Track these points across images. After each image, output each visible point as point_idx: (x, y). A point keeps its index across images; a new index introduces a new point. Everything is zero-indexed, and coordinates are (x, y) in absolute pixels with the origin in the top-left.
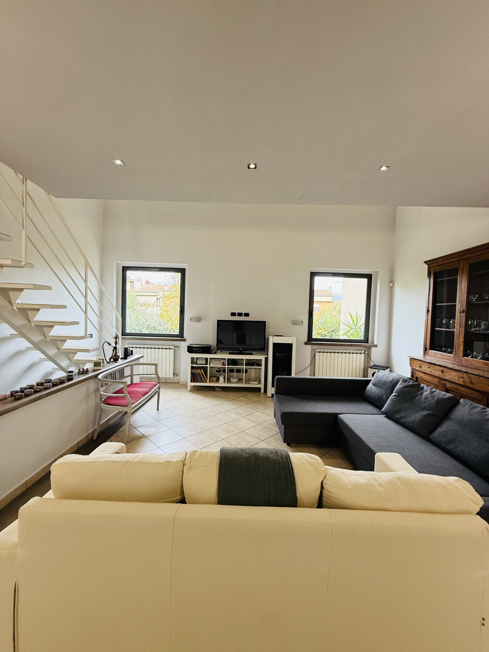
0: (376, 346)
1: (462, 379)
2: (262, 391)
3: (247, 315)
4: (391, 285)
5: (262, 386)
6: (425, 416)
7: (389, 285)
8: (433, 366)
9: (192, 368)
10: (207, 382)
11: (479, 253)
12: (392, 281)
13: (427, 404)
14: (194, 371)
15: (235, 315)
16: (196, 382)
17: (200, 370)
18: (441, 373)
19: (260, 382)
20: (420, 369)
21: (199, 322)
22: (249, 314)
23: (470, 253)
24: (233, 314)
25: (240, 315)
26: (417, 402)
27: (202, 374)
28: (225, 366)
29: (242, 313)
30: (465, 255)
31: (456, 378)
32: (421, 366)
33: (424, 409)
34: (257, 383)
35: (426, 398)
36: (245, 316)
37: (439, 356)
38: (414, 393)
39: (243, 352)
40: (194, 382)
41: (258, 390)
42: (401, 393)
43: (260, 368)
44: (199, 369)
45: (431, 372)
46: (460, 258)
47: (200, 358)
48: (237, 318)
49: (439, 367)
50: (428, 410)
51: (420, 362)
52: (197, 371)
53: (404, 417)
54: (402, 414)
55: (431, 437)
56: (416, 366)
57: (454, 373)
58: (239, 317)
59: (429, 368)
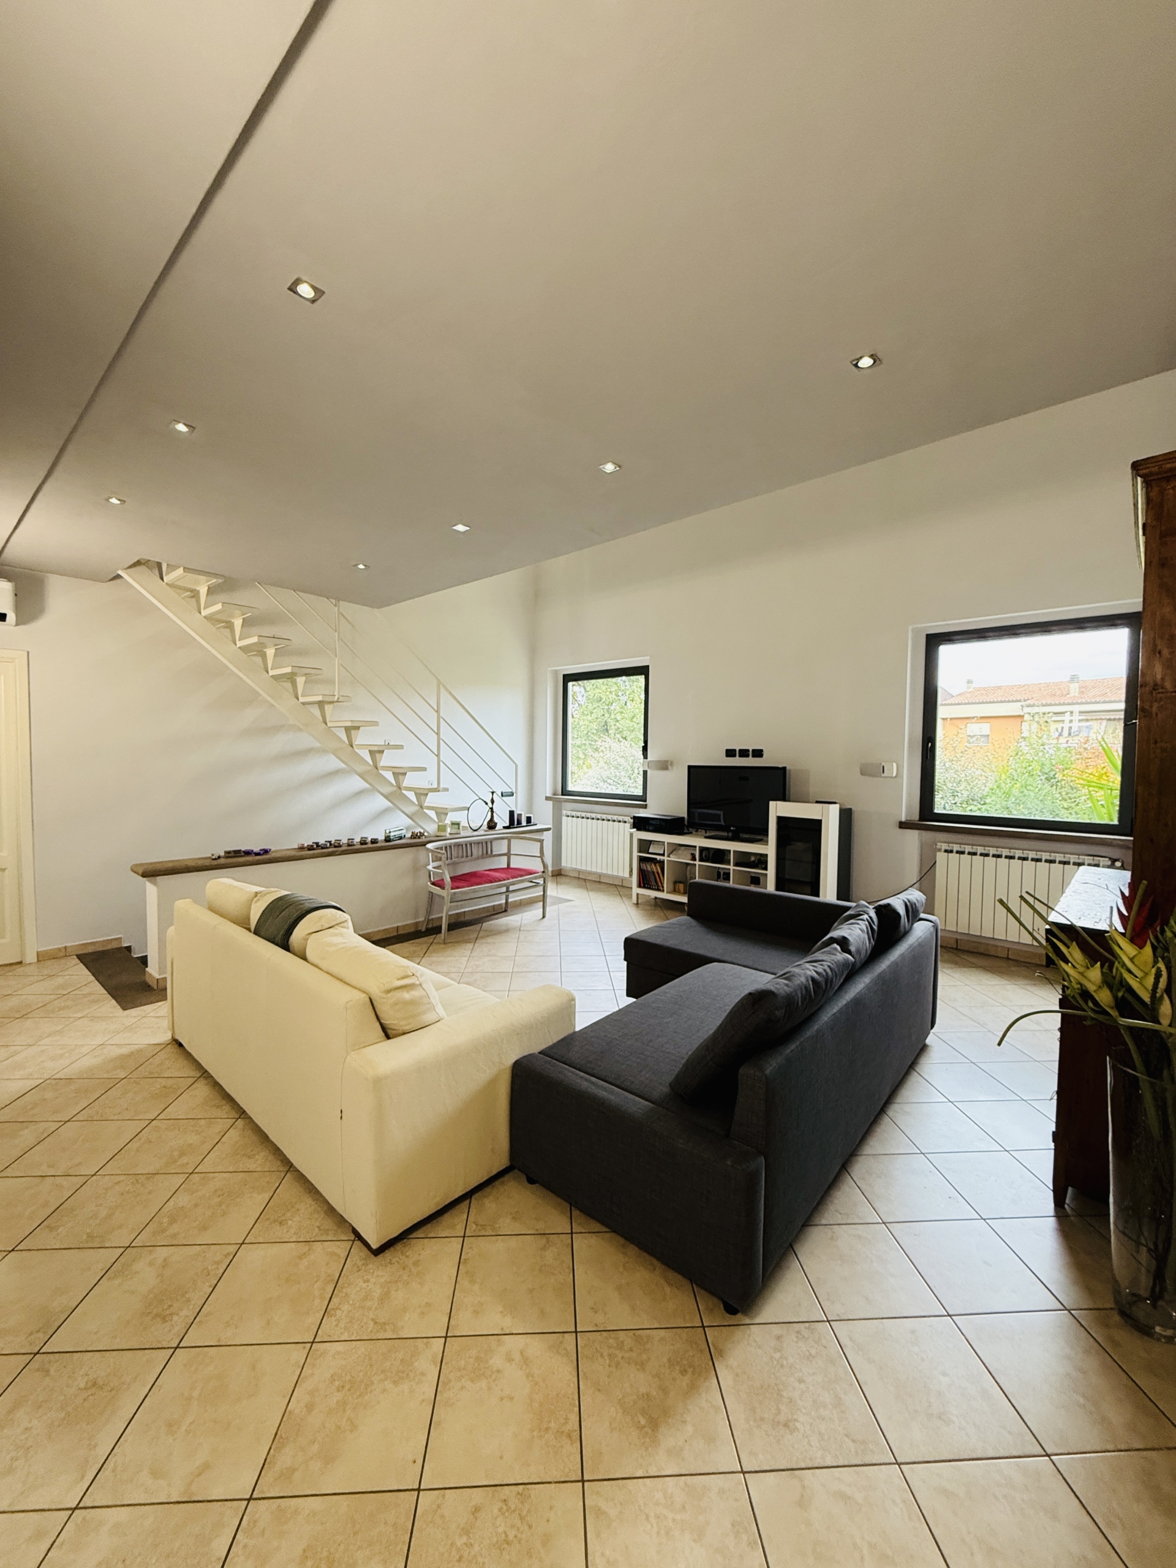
3: (758, 753)
9: (642, 860)
10: (663, 891)
14: (644, 866)
15: (734, 756)
16: (648, 888)
22: (761, 751)
24: (730, 753)
25: (744, 753)
28: (695, 862)
29: (748, 750)
36: (754, 756)
40: (644, 887)
48: (737, 762)
52: (649, 867)
58: (741, 758)
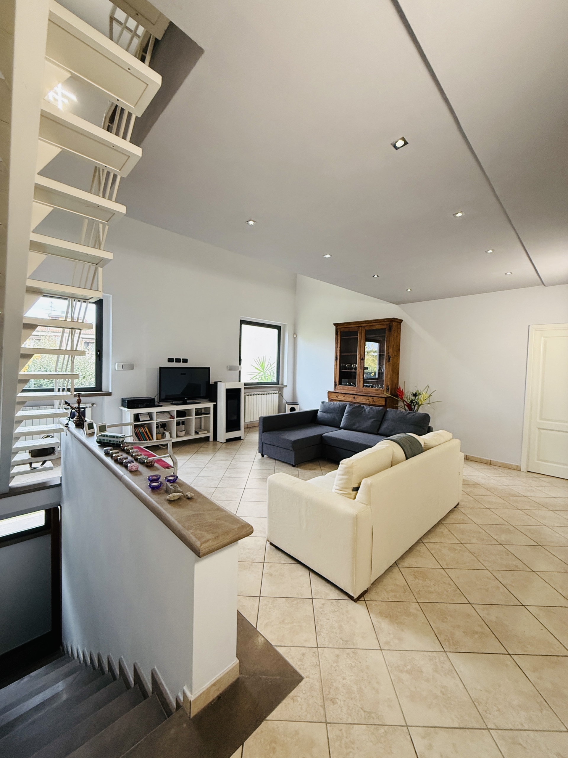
0: (286, 386)
1: (368, 401)
2: (211, 439)
4: (295, 336)
5: (211, 434)
6: (372, 422)
7: (293, 336)
8: (347, 395)
11: (371, 324)
12: (295, 334)
13: (371, 415)
17: (144, 427)
18: (353, 399)
19: (209, 432)
20: (337, 399)
21: (132, 370)
23: (367, 323)
26: (364, 415)
27: (146, 432)
30: (363, 324)
31: (364, 401)
32: (337, 397)
33: (371, 418)
34: (206, 432)
35: (369, 412)
37: (346, 389)
38: (361, 410)
39: (187, 401)
41: (207, 439)
42: (351, 413)
43: (209, 416)
44: (142, 428)
45: (345, 399)
46: (360, 325)
47: (141, 414)
49: (351, 396)
50: (373, 418)
51: (336, 394)
53: (359, 426)
54: (357, 425)
55: (379, 432)
56: (333, 397)
57: (362, 398)
59: (344, 397)
